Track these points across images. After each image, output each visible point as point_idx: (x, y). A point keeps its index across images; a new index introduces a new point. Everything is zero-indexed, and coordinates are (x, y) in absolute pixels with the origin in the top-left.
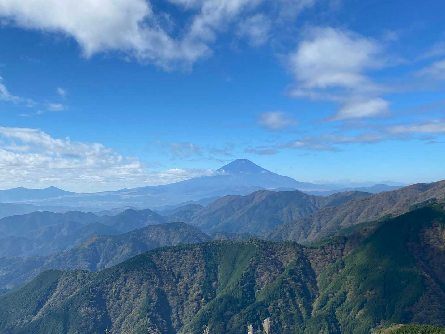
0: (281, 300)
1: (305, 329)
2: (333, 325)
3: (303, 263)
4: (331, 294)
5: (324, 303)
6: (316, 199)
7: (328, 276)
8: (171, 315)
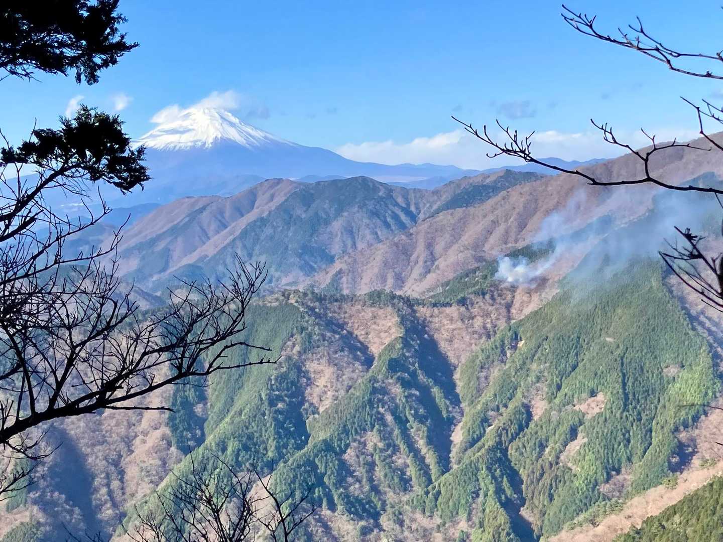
0: (372, 433)
1: (440, 499)
2: (505, 484)
3: (418, 342)
4: (492, 410)
5: (478, 432)
6: (412, 196)
7: (482, 368)
8: (92, 494)
